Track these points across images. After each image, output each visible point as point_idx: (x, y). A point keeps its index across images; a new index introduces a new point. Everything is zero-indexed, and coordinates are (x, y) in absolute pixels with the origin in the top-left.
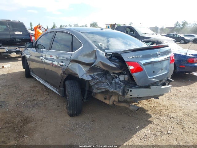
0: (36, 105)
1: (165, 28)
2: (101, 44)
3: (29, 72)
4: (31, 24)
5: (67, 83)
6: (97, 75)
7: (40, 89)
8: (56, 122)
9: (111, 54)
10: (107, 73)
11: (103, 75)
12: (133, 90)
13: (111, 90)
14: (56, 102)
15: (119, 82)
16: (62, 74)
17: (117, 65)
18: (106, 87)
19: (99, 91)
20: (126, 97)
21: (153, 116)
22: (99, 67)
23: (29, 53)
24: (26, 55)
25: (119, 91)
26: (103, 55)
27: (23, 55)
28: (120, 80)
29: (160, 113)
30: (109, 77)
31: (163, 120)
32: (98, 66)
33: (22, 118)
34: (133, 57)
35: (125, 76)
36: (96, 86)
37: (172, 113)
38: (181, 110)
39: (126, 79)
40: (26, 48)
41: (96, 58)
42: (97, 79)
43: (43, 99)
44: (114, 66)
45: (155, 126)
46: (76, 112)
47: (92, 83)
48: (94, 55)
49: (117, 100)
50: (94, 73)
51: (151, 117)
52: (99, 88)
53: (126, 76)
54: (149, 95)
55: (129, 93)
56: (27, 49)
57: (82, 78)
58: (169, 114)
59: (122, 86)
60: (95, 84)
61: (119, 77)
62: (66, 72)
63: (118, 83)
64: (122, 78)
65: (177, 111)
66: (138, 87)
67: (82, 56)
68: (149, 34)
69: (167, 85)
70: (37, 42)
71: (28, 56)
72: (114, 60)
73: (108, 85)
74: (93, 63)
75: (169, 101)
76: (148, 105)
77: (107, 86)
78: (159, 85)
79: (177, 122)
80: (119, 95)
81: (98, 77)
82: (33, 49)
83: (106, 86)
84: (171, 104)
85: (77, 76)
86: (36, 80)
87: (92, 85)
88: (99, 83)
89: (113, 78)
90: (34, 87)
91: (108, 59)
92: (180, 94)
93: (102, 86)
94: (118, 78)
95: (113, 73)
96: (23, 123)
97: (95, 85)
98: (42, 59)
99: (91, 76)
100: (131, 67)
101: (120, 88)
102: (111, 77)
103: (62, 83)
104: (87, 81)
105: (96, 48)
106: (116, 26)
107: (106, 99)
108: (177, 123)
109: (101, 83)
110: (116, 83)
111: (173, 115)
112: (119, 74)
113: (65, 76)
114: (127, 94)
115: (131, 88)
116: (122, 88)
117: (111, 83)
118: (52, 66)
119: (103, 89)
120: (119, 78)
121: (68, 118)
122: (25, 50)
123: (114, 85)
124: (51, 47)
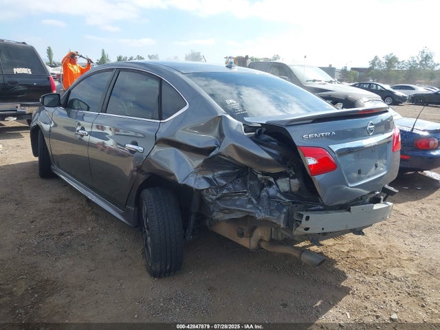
0: (68, 246)
1: (349, 69)
2: (232, 102)
3: (50, 164)
4: (49, 52)
5: (147, 194)
6: (222, 176)
7: (77, 207)
8: (119, 291)
9: (258, 127)
10: (247, 174)
11: (237, 178)
12: (312, 216)
13: (260, 215)
14: (116, 240)
15: (279, 195)
16: (135, 173)
17: (275, 154)
18: (245, 208)
19: (227, 217)
20: (295, 233)
21: (350, 276)
22: (229, 157)
23: (50, 119)
24: (43, 124)
25: (279, 218)
26: (239, 130)
27: (33, 124)
28: (279, 191)
29: (365, 268)
30: (252, 183)
31: (376, 286)
32: (225, 156)
33: (33, 283)
34: (316, 135)
35: (292, 181)
36: (221, 205)
37: (394, 267)
38: (412, 260)
39: (295, 189)
40: (42, 106)
41: (221, 135)
42: (223, 187)
43: (84, 232)
44: (266, 156)
45: (358, 302)
46: (168, 267)
47: (211, 196)
48: (217, 129)
49: (266, 238)
50: (214, 172)
51: (346, 277)
52: (227, 209)
53: (295, 182)
54: (347, 227)
55: (304, 223)
56: (44, 109)
57: (184, 185)
58: (387, 270)
59: (285, 206)
60: (218, 199)
61: (276, 184)
62: (145, 169)
63: (275, 197)
64: (283, 184)
65: (404, 263)
66: (321, 208)
67: (185, 130)
68: (322, 82)
69: (382, 202)
70: (70, 92)
71: (46, 127)
72: (266, 141)
73: (250, 201)
74: (213, 149)
75: (382, 238)
76: (335, 247)
77: (249, 206)
78: (366, 204)
79: (407, 289)
80: (278, 228)
81: (225, 183)
82: (61, 109)
83: (244, 205)
84: (386, 244)
85: (172, 178)
86: (66, 184)
87: (210, 201)
88: (228, 198)
89: (262, 187)
90: (61, 200)
91: (251, 138)
92: (403, 222)
93: (237, 206)
94: (275, 186)
95: (264, 174)
96: (36, 296)
97: (217, 202)
98: (82, 136)
99: (208, 180)
100: (311, 161)
101: (280, 211)
102: (256, 182)
103: (134, 194)
104: (198, 190)
105: (221, 111)
106: (249, 62)
107: (241, 235)
108: (409, 294)
109: (233, 196)
110: (270, 198)
111: (395, 272)
112: (277, 176)
113: (142, 178)
114: (298, 226)
115: (307, 211)
116: (285, 210)
117: (258, 198)
118: (102, 150)
119: (239, 213)
120: (278, 186)
121: (147, 280)
122: (39, 112)
123: (266, 203)
124: (104, 107)
